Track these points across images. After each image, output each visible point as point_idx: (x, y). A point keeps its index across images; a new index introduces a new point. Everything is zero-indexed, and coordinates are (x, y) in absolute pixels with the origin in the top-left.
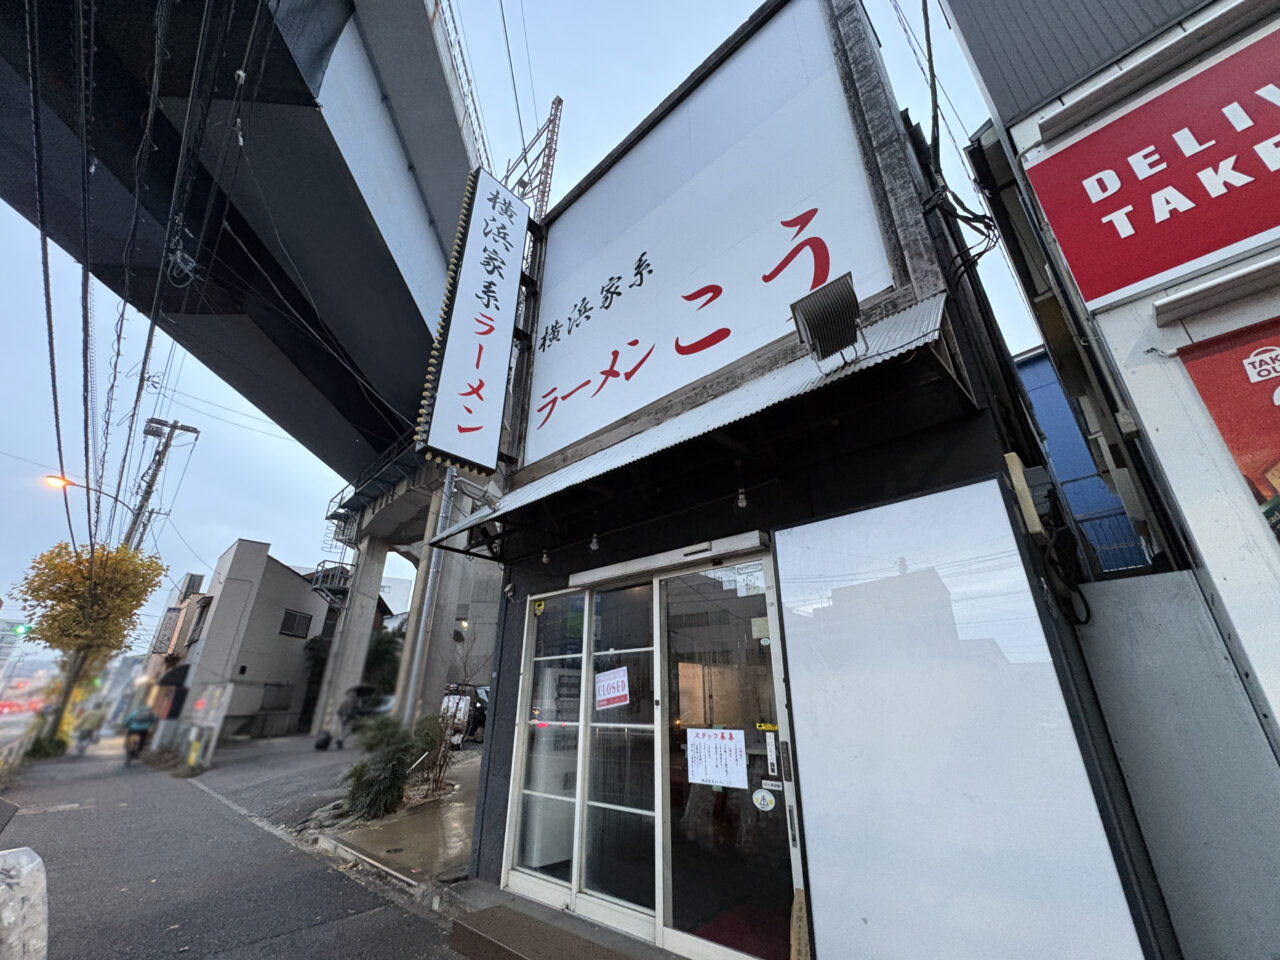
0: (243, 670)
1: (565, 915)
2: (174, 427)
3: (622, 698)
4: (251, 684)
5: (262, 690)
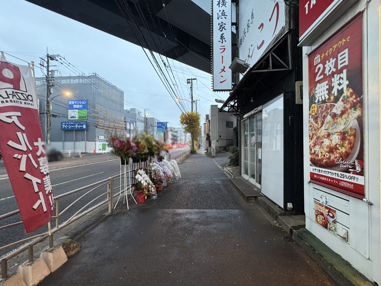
0: (220, 136)
1: (247, 181)
2: (192, 80)
4: (223, 139)
5: (226, 141)
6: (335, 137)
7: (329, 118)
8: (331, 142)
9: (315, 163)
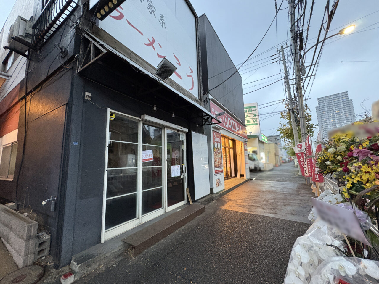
6: (219, 159)
7: (218, 153)
8: (219, 160)
9: (216, 167)
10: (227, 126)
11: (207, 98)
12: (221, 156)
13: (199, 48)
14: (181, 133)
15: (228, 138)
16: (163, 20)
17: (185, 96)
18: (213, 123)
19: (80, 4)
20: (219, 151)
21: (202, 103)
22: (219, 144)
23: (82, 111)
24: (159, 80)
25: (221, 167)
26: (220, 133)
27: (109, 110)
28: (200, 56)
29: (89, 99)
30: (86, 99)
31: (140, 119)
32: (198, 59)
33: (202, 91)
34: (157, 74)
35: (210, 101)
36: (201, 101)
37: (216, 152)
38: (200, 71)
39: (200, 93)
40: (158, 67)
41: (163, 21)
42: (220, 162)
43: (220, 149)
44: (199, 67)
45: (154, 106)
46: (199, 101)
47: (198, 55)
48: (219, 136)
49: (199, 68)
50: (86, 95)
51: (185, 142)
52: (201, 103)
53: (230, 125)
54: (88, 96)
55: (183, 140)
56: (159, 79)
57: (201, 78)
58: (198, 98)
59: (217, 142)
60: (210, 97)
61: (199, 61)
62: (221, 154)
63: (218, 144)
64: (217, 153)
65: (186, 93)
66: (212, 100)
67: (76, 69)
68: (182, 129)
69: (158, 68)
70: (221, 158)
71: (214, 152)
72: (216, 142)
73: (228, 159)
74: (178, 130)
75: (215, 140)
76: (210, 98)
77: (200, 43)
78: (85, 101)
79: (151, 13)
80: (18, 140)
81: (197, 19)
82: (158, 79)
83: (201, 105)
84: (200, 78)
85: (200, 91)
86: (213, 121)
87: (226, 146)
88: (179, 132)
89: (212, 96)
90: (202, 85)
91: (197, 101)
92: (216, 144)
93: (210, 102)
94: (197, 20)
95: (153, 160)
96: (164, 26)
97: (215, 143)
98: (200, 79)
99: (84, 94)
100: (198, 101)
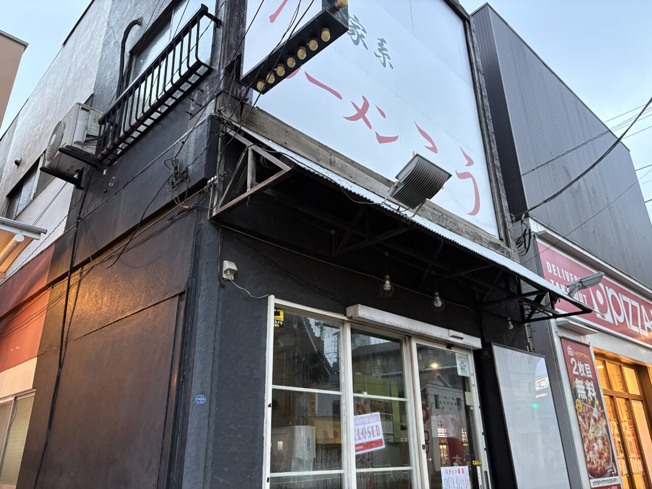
3: (378, 443)
6: (600, 441)
7: (592, 421)
8: (598, 446)
9: (593, 473)
10: (608, 318)
11: (527, 232)
12: (605, 429)
13: (481, 94)
14: (458, 353)
15: (616, 360)
16: (386, 50)
17: (460, 235)
18: (562, 312)
19: (216, 67)
20: (595, 413)
21: (513, 249)
22: (590, 385)
23: (215, 311)
24: (401, 209)
25: (611, 475)
26: (588, 346)
27: (272, 300)
28: (489, 114)
29: (231, 277)
30: (224, 279)
31: (345, 318)
32: (484, 125)
33: (507, 214)
34: (395, 197)
35: (538, 240)
36: (508, 245)
37: (583, 416)
38: (492, 156)
39: (501, 222)
40: (397, 177)
41: (384, 52)
42: (606, 455)
43: (597, 402)
44: (490, 145)
45: (385, 279)
46: (503, 244)
47: (482, 112)
48: (585, 356)
49: (491, 149)
50: (224, 269)
51: (473, 381)
52: (510, 250)
53: (619, 313)
54: (230, 270)
55: (468, 376)
56: (400, 206)
57: (499, 175)
58: (497, 238)
59: (584, 379)
60: (535, 228)
61: (488, 129)
62: (604, 423)
63: (587, 383)
64: (589, 419)
65: (461, 226)
66: (544, 237)
67: (208, 209)
68: (462, 338)
69: (397, 180)
70: (606, 440)
71: (580, 417)
72: (580, 377)
73: (630, 439)
74: (450, 345)
75: (575, 373)
76: (536, 231)
77: (482, 80)
78: (223, 284)
79: (356, 43)
80: (34, 388)
81: (469, 22)
82: (396, 207)
83: (509, 256)
84: (495, 175)
85: (499, 215)
86: (560, 308)
87: (615, 389)
88: (453, 350)
89: (539, 226)
90: (503, 195)
91: (496, 247)
92: (579, 384)
93: (535, 244)
94: (467, 26)
95: (384, 446)
96: (387, 65)
97: (577, 381)
98: (496, 180)
99: (221, 267)
100: (499, 245)
